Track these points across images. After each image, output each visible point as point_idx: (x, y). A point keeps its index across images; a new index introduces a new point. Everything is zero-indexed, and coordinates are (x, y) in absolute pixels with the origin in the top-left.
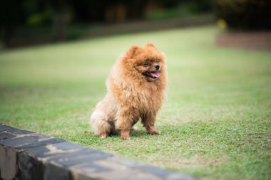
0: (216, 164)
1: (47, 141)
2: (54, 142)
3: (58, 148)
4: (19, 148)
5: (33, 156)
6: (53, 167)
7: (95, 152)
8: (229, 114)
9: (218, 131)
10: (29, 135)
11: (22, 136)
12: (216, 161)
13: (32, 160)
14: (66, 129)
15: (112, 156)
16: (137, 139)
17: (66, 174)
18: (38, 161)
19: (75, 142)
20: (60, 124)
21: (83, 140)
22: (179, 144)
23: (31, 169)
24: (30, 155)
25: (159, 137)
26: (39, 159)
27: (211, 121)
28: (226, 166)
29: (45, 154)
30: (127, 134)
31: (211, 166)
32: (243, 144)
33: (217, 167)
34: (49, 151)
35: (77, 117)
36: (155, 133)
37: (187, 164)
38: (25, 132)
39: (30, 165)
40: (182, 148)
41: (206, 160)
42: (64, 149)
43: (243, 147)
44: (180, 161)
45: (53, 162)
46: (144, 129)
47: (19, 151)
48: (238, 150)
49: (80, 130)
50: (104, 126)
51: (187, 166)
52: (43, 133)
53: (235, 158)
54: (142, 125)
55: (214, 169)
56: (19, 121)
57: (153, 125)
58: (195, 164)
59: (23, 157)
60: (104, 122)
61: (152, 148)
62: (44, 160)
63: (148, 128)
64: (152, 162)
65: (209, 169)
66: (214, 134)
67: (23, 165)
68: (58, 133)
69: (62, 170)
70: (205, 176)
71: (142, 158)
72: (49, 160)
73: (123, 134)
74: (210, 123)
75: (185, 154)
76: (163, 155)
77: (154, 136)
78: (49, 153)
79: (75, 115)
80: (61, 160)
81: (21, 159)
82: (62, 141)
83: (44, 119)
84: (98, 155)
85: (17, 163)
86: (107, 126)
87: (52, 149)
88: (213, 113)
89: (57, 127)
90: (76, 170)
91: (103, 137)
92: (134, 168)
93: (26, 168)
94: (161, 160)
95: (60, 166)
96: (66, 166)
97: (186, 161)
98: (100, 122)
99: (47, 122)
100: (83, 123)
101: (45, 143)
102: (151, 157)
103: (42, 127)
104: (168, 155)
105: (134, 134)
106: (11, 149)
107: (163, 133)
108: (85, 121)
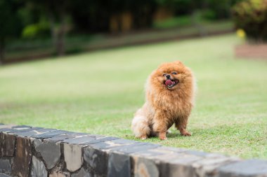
3: (116, 143)
5: (98, 149)
8: (250, 119)
9: (240, 132)
13: (97, 152)
17: (128, 159)
18: (102, 152)
23: (96, 159)
24: (94, 148)
26: (103, 150)
30: (164, 135)
34: (109, 145)
36: (188, 135)
39: (95, 156)
42: (120, 144)
43: (261, 142)
45: (115, 152)
47: (84, 146)
57: (185, 128)
59: (89, 150)
60: (145, 125)
62: (108, 151)
63: (181, 130)
66: (237, 134)
67: (88, 157)
69: (125, 156)
73: (161, 135)
78: (109, 147)
80: (121, 150)
81: (86, 152)
85: (83, 155)
86: (147, 129)
87: (112, 144)
88: (236, 119)
91: (143, 139)
93: (92, 159)
95: (123, 153)
96: (127, 153)
98: (142, 125)
106: (76, 146)
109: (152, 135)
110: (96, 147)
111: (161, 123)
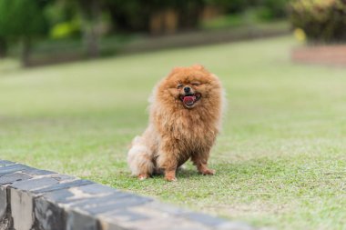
0: (283, 211)
1: (71, 184)
2: (80, 184)
3: (85, 192)
4: (37, 192)
5: (53, 202)
6: (77, 215)
7: (130, 196)
9: (287, 170)
10: (49, 176)
11: (40, 177)
12: (283, 207)
13: (51, 206)
14: (96, 169)
15: (150, 201)
16: (185, 181)
17: (94, 224)
18: (59, 208)
19: (108, 185)
20: (90, 163)
21: (117, 182)
22: (238, 186)
23: (51, 218)
24: (49, 200)
25: (212, 178)
26: (60, 205)
27: (280, 157)
28: (294, 213)
29: (68, 199)
30: (172, 174)
31: (276, 213)
32: (318, 186)
33: (284, 214)
34: (73, 195)
35: (110, 154)
36: (209, 173)
37: (245, 211)
38: (44, 172)
39: (49, 213)
40: (241, 192)
41: (270, 206)
42: (91, 193)
43: (318, 189)
44: (237, 207)
45: (77, 209)
46: (195, 168)
47: (36, 196)
48: (312, 193)
49: (114, 170)
50: (146, 165)
51: (246, 214)
52: (67, 174)
53: (307, 204)
54: (192, 163)
55: (280, 217)
56: (38, 159)
57: (205, 163)
58: (256, 211)
59: (41, 202)
61: (204, 191)
62: (67, 207)
63: (200, 167)
64: (202, 208)
65: (273, 216)
66: (282, 174)
67: (40, 213)
68: (87, 174)
69: (89, 219)
70: (267, 225)
71: (190, 204)
72: (72, 206)
73: (167, 174)
74: (278, 160)
75: (243, 199)
76: (217, 200)
77: (207, 177)
78: (72, 198)
79: (109, 151)
80: (87, 207)
81: (38, 205)
82: (90, 183)
83: (70, 157)
84: (134, 200)
85: (34, 211)
86: (149, 164)
87: (77, 193)
88: (283, 148)
89: (86, 166)
90: (105, 219)
91: (142, 178)
92: (178, 216)
93: (45, 217)
94: (214, 207)
95: (87, 213)
96: (93, 214)
97: (245, 207)
99: (72, 161)
100: (118, 161)
101: (67, 186)
102: (201, 203)
103: (66, 166)
104: (223, 200)
105: (180, 174)
106: (26, 194)
107: (218, 172)
108: (120, 159)
109: (155, 173)
110: (51, 199)
111: (170, 157)
